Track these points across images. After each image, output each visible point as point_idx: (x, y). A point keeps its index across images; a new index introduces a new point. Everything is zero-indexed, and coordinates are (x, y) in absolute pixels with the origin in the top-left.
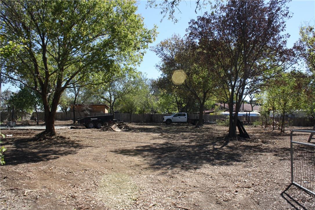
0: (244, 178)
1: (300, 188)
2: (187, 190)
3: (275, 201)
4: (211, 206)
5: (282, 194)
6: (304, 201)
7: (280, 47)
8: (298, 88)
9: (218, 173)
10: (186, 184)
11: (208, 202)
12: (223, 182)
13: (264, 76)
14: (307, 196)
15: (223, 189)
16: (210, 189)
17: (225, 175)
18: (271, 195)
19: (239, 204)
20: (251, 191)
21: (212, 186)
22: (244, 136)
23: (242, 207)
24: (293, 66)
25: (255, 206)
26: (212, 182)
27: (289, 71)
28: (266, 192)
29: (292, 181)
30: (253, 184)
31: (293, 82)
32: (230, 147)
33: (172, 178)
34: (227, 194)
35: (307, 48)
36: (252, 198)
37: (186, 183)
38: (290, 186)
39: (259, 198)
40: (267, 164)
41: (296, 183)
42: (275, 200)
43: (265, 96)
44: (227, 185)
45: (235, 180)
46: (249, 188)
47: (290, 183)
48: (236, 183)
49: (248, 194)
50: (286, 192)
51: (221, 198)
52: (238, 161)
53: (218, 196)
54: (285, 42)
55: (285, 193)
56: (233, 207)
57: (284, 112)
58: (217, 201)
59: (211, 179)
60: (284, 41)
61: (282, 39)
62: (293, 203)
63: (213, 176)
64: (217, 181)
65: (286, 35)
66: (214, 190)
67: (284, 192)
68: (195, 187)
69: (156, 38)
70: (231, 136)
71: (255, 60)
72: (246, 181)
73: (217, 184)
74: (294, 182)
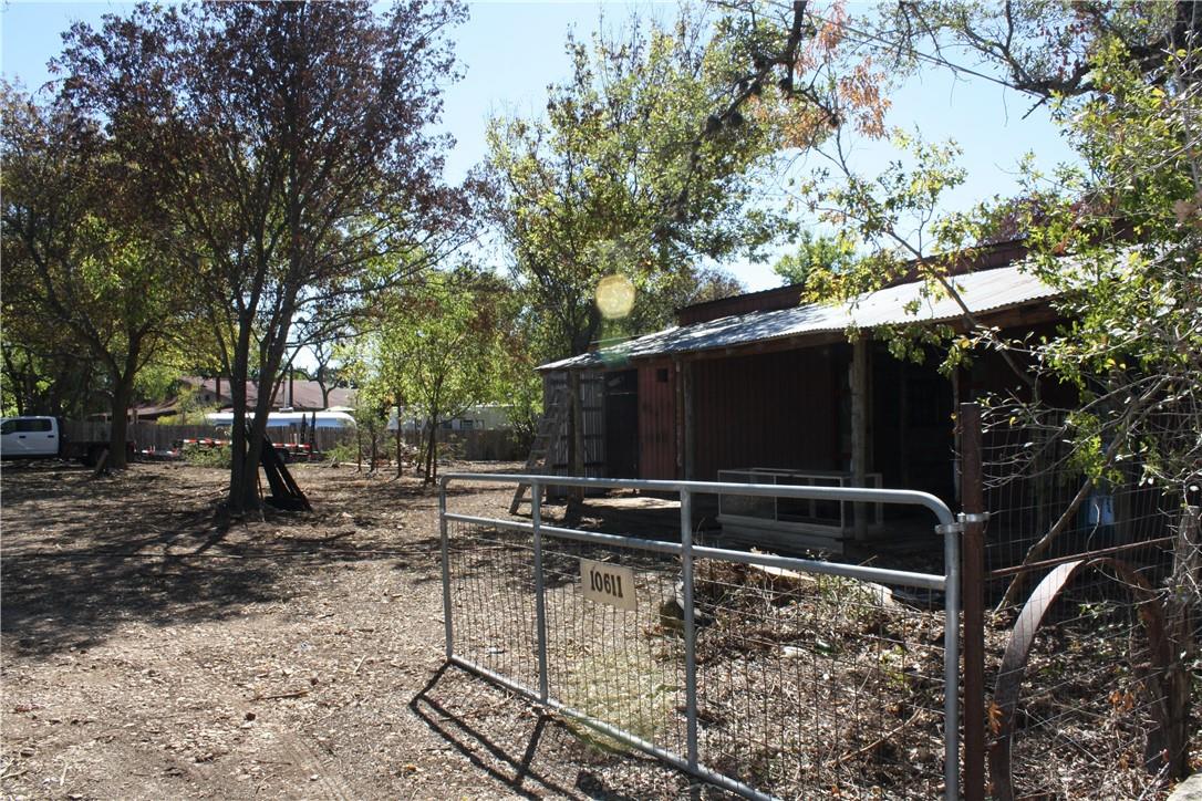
0: (283, 662)
1: (473, 674)
2: (41, 743)
3: (390, 730)
4: (141, 789)
5: (413, 705)
6: (481, 716)
7: (423, 177)
8: (483, 325)
9: (178, 652)
10: (34, 718)
11: (131, 778)
12: (198, 686)
13: (363, 280)
14: (495, 698)
15: (198, 714)
16: (144, 720)
17: (205, 659)
18: (376, 711)
19: (259, 762)
20: (307, 706)
21: (152, 710)
22: (290, 502)
23: (268, 772)
24: (464, 249)
25: (317, 763)
26: (152, 693)
27: (448, 265)
28: (359, 705)
29: (449, 653)
30: (314, 682)
31: (464, 305)
32: (234, 549)
34: (212, 733)
35: (508, 191)
36: (309, 733)
37: (36, 713)
38: (442, 670)
39: (332, 731)
40: (369, 600)
41: (461, 659)
42: (389, 726)
43: (368, 351)
44: (214, 696)
45: (245, 674)
46: (296, 697)
47: (443, 661)
48: (250, 686)
49: (294, 719)
50: (426, 694)
51: (187, 752)
52: (262, 600)
53: (177, 745)
54: (438, 162)
55: (426, 699)
56: (233, 778)
57: (435, 412)
58: (169, 766)
59: (149, 682)
60: (434, 159)
61: (430, 152)
62: (449, 728)
63: (162, 666)
64: (175, 686)
65: (442, 138)
66: (159, 722)
67: (421, 696)
68: (75, 722)
70: (238, 505)
71: (334, 216)
72: (288, 672)
73: (172, 697)
74: (454, 656)
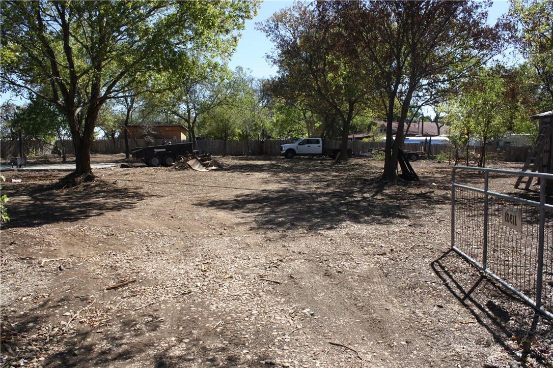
0: (383, 242)
1: (460, 255)
2: (287, 258)
3: (414, 272)
4: (314, 278)
5: (432, 264)
6: (454, 272)
7: (476, 24)
8: (511, 95)
9: (344, 233)
10: (288, 249)
11: (312, 274)
12: (347, 247)
13: (448, 75)
14: (464, 266)
15: (343, 256)
16: (323, 256)
17: (352, 237)
18: (411, 264)
19: (359, 276)
20: (385, 259)
21: (327, 253)
22: (410, 177)
23: (360, 280)
24: (495, 58)
25: (380, 279)
26: (329, 247)
28: (405, 261)
29: (453, 245)
30: (392, 250)
31: (499, 85)
33: (268, 241)
34: (345, 263)
35: (520, 26)
36: (381, 268)
37: (289, 248)
38: (448, 252)
39: (391, 269)
40: (429, 221)
41: (456, 249)
42: (414, 270)
43: (452, 108)
44: (351, 251)
45: (366, 244)
46: (382, 255)
47: (449, 248)
48: (366, 249)
49: (377, 262)
50: (439, 261)
51: (334, 268)
53: (332, 266)
54: (484, 15)
55: (439, 263)
56: (347, 279)
57: (485, 138)
58: (326, 272)
59: (330, 243)
60: (482, 14)
61: (479, 10)
63: (336, 238)
64: (338, 245)
65: (485, 2)
66: (328, 257)
67: (437, 261)
68: (300, 253)
69: (258, 10)
71: (432, 46)
72: (383, 245)
73: (336, 249)
74: (454, 247)
